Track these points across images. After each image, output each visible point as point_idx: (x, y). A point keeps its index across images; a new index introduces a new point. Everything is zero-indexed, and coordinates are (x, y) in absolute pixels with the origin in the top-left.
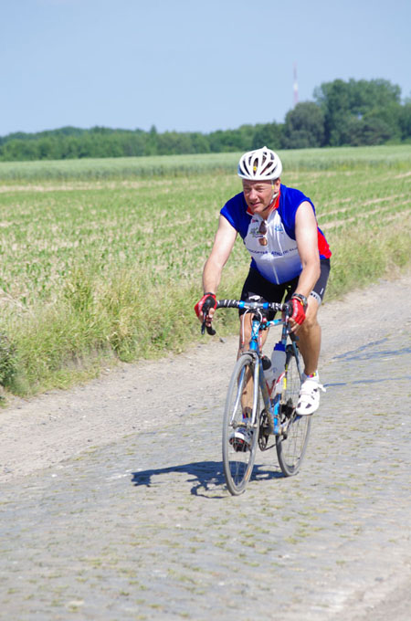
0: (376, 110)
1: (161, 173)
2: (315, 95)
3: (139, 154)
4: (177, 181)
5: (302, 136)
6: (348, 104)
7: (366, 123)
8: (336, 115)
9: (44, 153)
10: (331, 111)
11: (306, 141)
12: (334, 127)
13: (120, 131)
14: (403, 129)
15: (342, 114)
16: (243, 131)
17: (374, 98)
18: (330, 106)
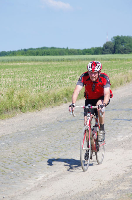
0: (128, 44)
1: (63, 60)
2: (112, 40)
3: (63, 55)
4: (67, 63)
6: (120, 42)
7: (125, 48)
8: (117, 45)
9: (37, 54)
11: (109, 52)
12: (117, 49)
13: (58, 48)
15: (119, 45)
16: (92, 49)
17: (128, 41)
18: (116, 43)
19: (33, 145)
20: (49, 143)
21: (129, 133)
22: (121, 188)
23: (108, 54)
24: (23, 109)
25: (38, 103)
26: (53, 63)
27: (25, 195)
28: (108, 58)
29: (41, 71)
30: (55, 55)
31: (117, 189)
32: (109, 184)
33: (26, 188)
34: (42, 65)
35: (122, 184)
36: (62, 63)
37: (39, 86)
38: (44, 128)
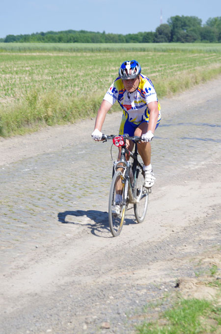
0: (192, 28)
1: (99, 50)
2: (168, 21)
3: (97, 42)
4: (105, 54)
5: (162, 38)
6: (180, 26)
7: (187, 33)
8: (176, 30)
9: (60, 40)
10: (174, 28)
11: (163, 39)
12: (175, 35)
13: (91, 32)
14: (202, 36)
15: (178, 29)
16: (139, 35)
17: (191, 24)
18: (174, 26)
19: (70, 173)
20: (93, 171)
21: (205, 159)
22: (203, 237)
23: (162, 42)
24: (50, 120)
25: (71, 113)
26: (84, 54)
27: (67, 245)
28: (164, 48)
29: (69, 65)
30: (86, 42)
31: (197, 239)
32: (185, 231)
33: (67, 235)
34: (69, 57)
35: (204, 232)
36: (98, 54)
37: (70, 88)
38: (82, 149)
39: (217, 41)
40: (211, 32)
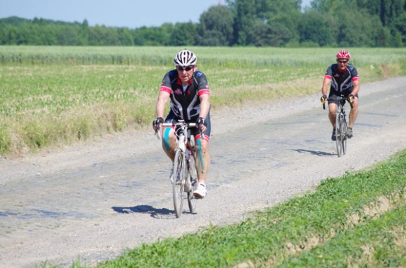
0: (279, 15)
3: (71, 43)
5: (214, 35)
6: (255, 10)
7: (269, 26)
8: (244, 18)
10: (239, 15)
11: (217, 40)
12: (242, 29)
14: (301, 33)
15: (249, 18)
16: (165, 28)
17: (278, 5)
18: (239, 9)
30: (44, 44)
39: (334, 43)
40: (321, 24)
